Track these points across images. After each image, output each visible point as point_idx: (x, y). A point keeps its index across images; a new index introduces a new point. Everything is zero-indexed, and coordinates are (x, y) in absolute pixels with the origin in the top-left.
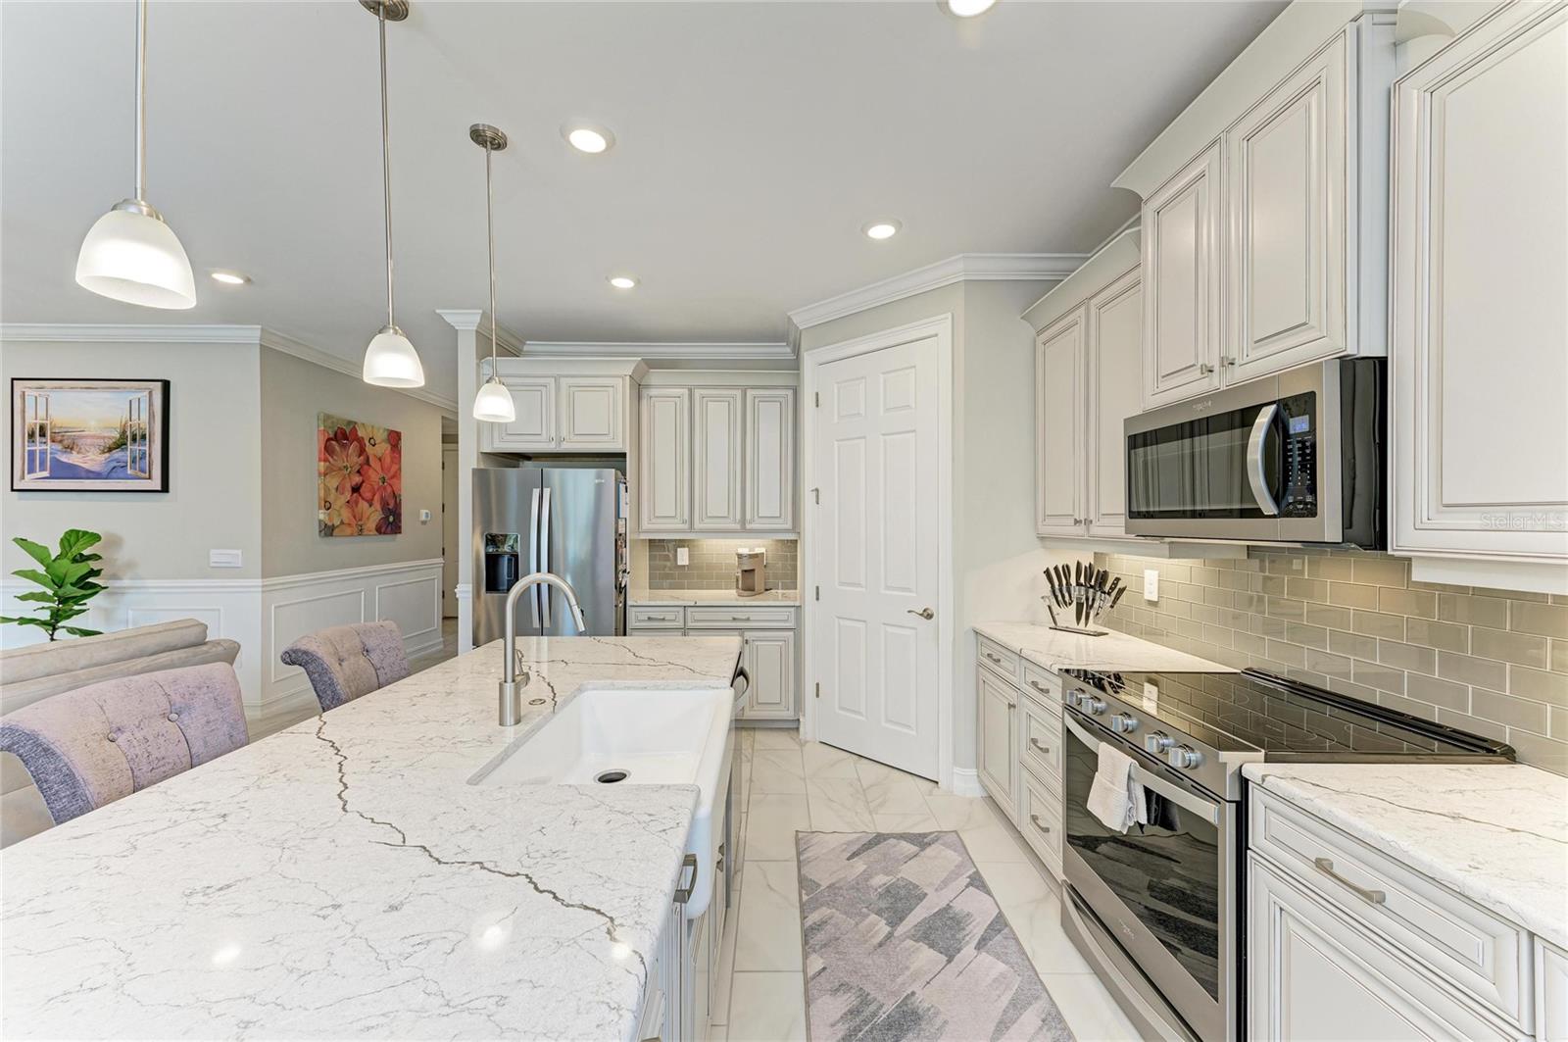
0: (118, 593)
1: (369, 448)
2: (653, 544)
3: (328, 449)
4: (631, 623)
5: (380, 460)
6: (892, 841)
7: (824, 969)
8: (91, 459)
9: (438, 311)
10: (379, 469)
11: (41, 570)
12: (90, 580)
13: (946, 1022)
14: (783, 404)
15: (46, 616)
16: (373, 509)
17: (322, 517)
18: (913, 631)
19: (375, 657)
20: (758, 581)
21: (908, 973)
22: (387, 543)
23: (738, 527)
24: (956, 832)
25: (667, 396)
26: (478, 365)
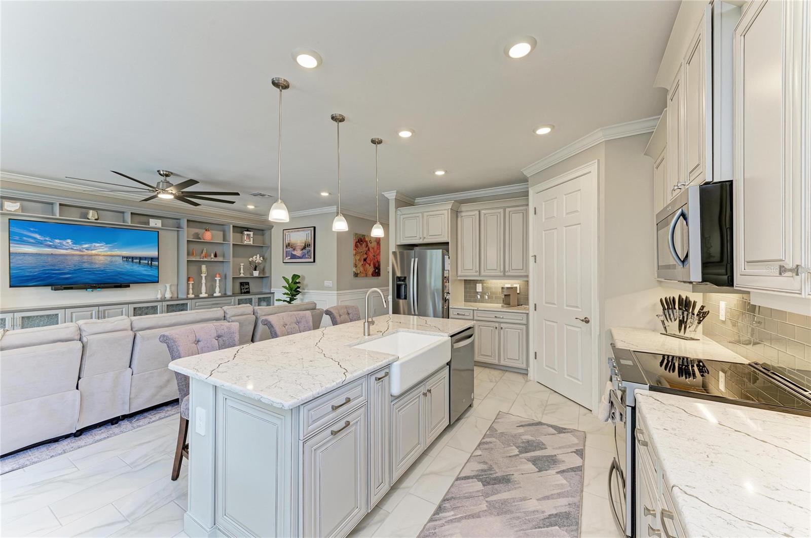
0: (304, 294)
1: (369, 244)
2: (466, 282)
3: (356, 246)
4: (451, 315)
5: (373, 248)
6: (545, 426)
7: (480, 455)
8: (298, 253)
9: (383, 193)
10: (372, 252)
11: (287, 286)
12: (298, 289)
13: (520, 487)
14: (525, 214)
15: (288, 299)
16: (371, 267)
17: (354, 270)
18: (580, 329)
19: (351, 315)
20: (513, 300)
21: (515, 468)
22: (375, 280)
23: (502, 274)
24: (584, 432)
25: (469, 216)
26: (396, 212)
